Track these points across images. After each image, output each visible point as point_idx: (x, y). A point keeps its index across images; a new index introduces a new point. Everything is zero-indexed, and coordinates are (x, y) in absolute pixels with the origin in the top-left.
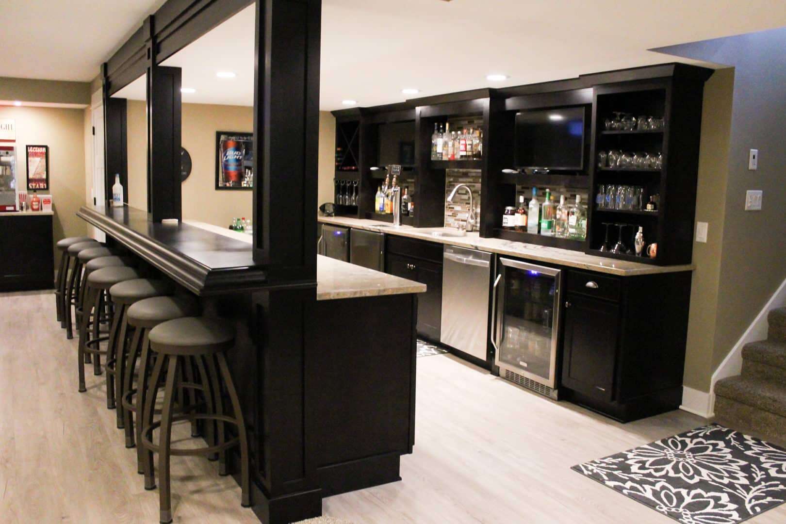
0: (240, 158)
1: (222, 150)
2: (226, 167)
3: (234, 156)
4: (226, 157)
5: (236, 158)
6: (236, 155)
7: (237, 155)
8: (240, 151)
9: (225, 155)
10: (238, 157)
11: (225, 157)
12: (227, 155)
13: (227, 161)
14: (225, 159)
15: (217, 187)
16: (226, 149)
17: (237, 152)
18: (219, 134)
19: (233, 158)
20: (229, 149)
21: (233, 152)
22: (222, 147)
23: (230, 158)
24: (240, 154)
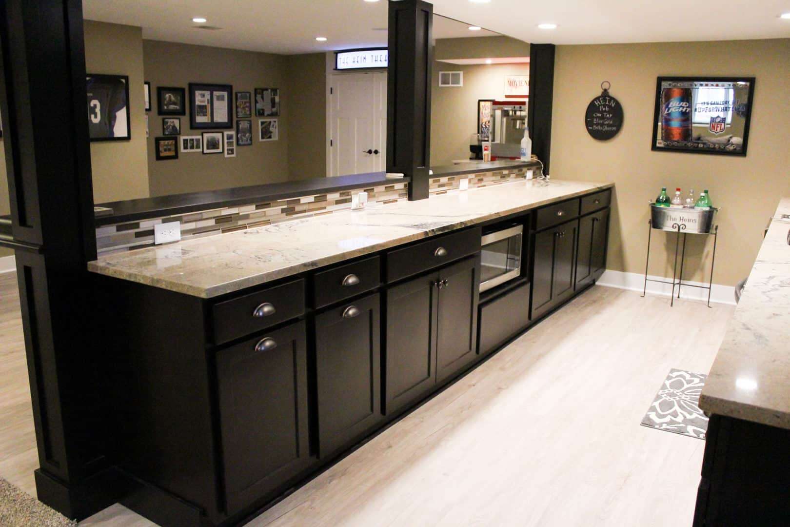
0: (687, 111)
1: (663, 100)
2: (667, 121)
3: (679, 108)
4: (668, 111)
5: (682, 110)
6: (681, 106)
7: (683, 107)
8: (688, 102)
9: (667, 106)
10: (684, 110)
11: (667, 109)
12: (670, 106)
13: (669, 114)
14: (666, 112)
15: (654, 148)
16: (668, 98)
17: (684, 103)
18: (660, 80)
19: (677, 110)
20: (672, 99)
21: (678, 103)
22: (663, 97)
23: (673, 110)
24: (687, 105)
